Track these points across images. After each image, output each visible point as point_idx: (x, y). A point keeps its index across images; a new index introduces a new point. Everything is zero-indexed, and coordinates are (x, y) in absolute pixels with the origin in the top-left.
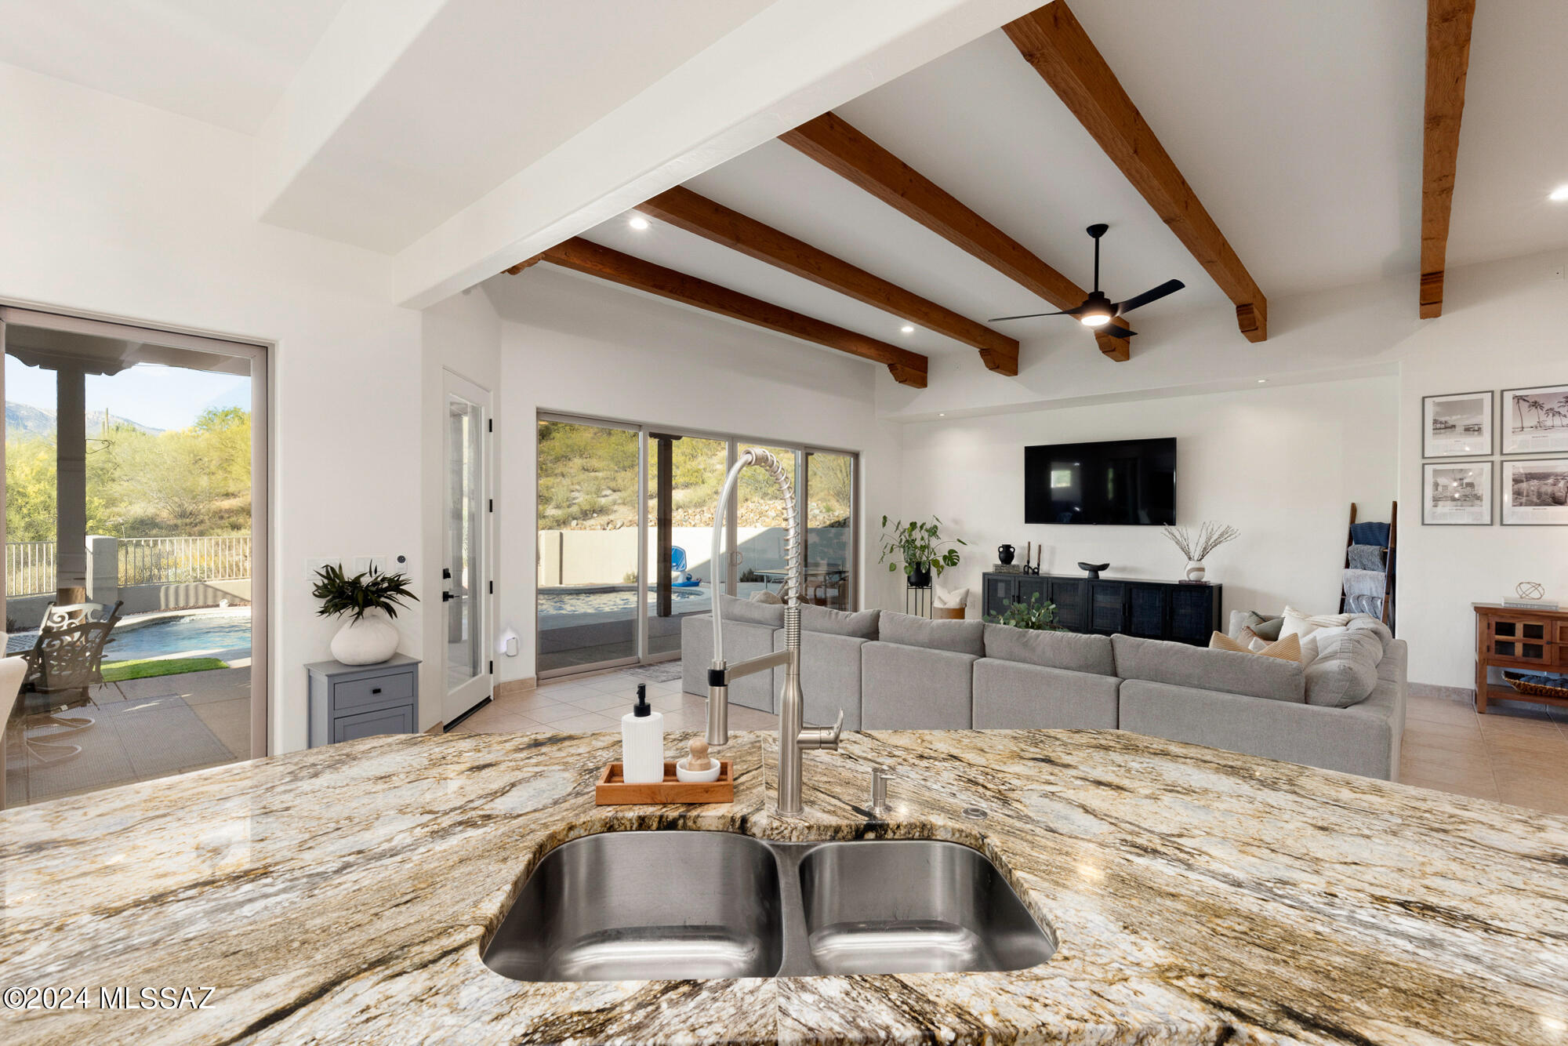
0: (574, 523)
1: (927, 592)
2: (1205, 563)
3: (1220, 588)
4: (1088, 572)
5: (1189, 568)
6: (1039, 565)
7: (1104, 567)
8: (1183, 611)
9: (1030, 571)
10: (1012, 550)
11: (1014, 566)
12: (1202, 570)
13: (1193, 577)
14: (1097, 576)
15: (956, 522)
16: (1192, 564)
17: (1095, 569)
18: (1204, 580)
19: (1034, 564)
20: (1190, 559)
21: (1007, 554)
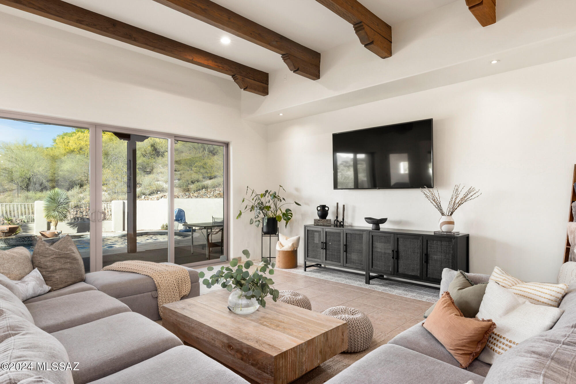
0: (143, 197)
1: (274, 238)
2: (454, 217)
3: (467, 238)
4: (372, 225)
5: (441, 221)
6: (343, 219)
7: (383, 221)
8: (436, 257)
9: (338, 223)
10: (327, 209)
11: (327, 220)
12: (452, 223)
13: (445, 228)
14: (378, 228)
15: (297, 190)
16: (444, 219)
17: (377, 223)
18: (454, 231)
19: (340, 219)
20: (443, 214)
21: (323, 211)
